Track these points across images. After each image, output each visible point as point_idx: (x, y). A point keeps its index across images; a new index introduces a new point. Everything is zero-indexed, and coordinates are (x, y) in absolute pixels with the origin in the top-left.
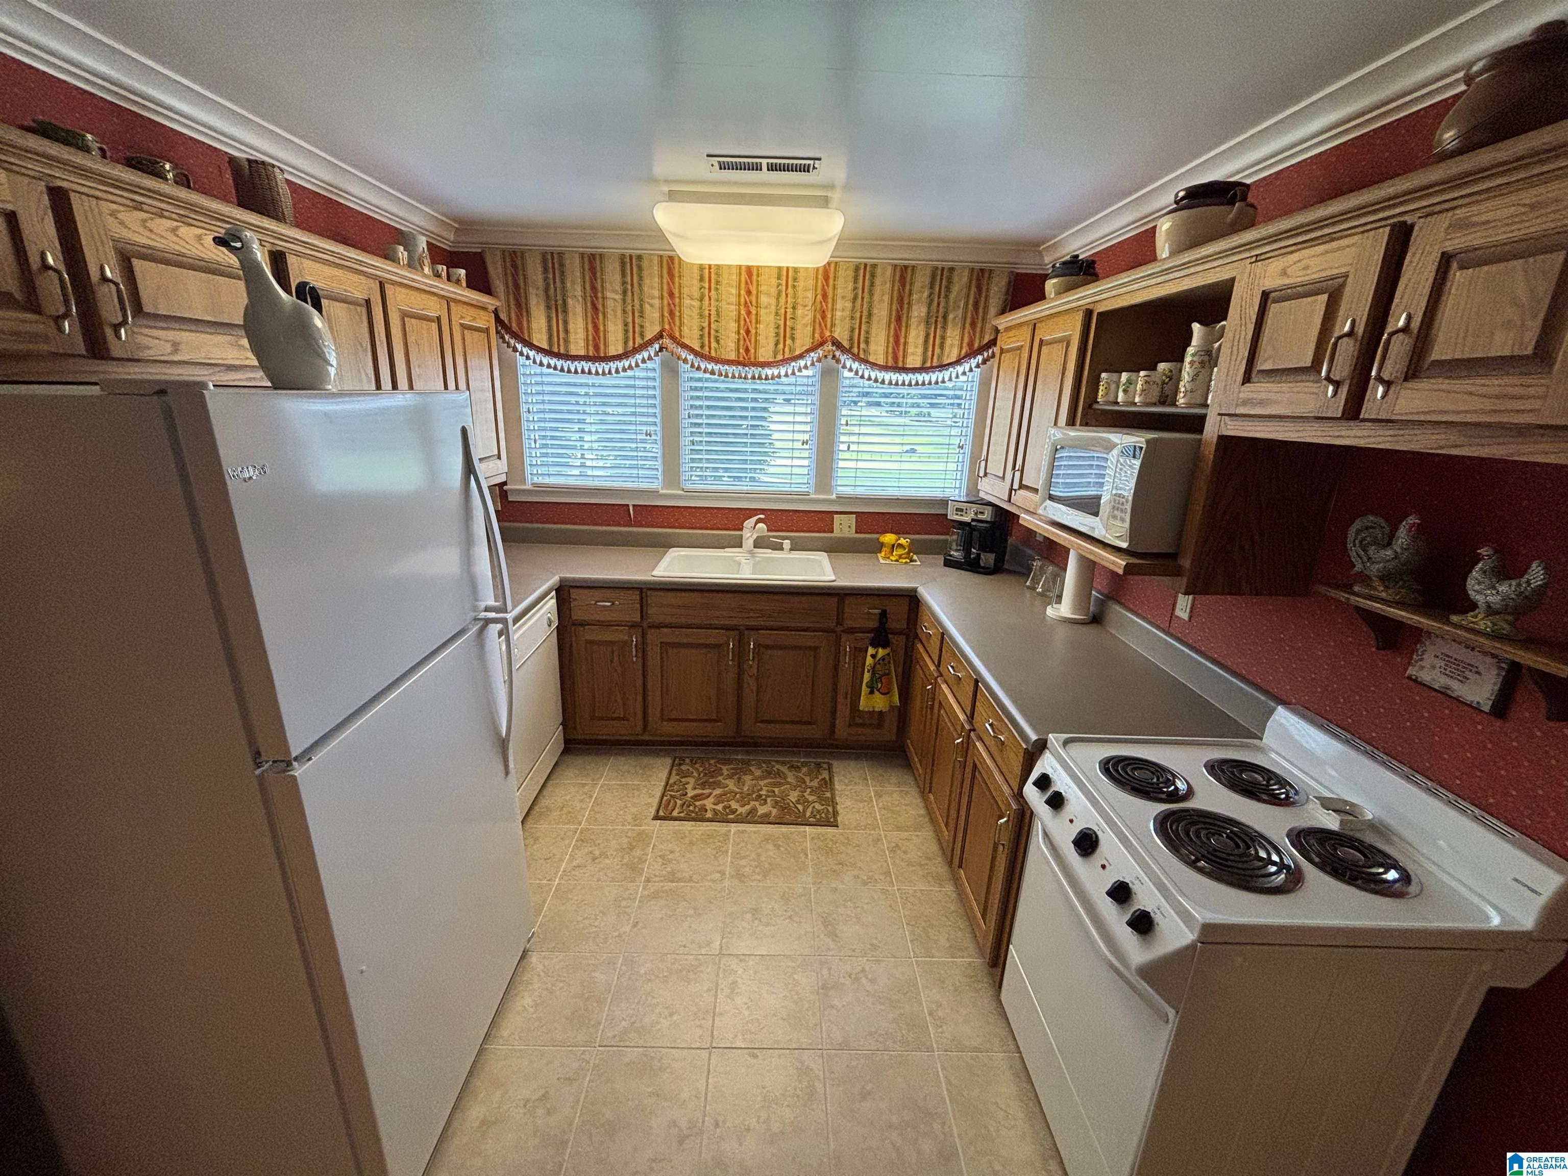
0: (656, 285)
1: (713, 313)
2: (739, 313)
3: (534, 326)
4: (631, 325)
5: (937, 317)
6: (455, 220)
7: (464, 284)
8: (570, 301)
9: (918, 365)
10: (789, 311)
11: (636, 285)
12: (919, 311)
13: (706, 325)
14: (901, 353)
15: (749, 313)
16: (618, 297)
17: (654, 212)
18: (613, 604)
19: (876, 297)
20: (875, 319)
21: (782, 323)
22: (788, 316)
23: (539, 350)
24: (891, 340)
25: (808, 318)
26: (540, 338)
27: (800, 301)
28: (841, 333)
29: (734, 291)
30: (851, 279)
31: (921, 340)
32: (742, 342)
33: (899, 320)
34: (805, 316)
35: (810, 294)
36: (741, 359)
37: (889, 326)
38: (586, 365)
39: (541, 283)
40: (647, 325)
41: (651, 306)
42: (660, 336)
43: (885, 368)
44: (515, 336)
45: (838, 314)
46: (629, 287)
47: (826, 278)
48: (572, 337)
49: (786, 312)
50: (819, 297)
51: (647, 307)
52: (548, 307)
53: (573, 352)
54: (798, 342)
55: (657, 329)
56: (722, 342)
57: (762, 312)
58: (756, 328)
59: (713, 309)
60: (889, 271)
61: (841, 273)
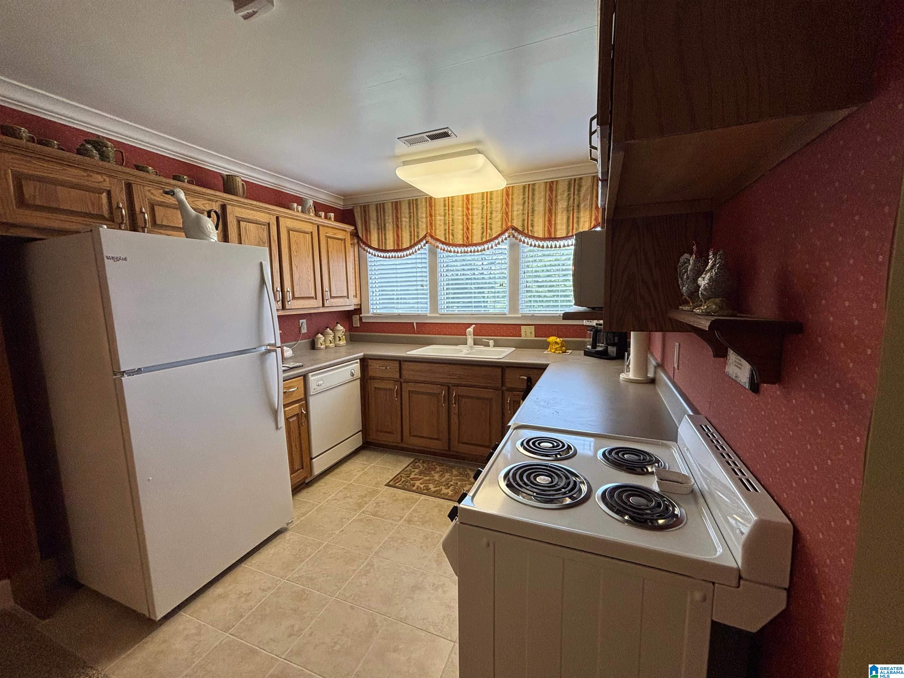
0: (424, 212)
1: (451, 221)
2: (463, 220)
3: (372, 238)
4: (413, 233)
5: (574, 207)
6: (342, 196)
7: (333, 219)
8: (387, 225)
9: (564, 235)
10: (489, 215)
11: (415, 213)
12: (562, 205)
13: (447, 228)
14: (553, 230)
15: (468, 219)
16: (408, 220)
17: (397, 171)
18: (386, 368)
19: (536, 201)
20: (536, 213)
21: (485, 222)
22: (488, 218)
23: (374, 249)
24: (547, 223)
25: (500, 216)
26: (375, 244)
27: (494, 209)
28: (517, 224)
29: (460, 209)
30: (521, 194)
31: (565, 220)
32: (465, 234)
33: (550, 212)
34: (497, 216)
35: (499, 205)
36: (465, 243)
37: (545, 215)
38: (393, 254)
39: (375, 218)
40: (420, 231)
41: (422, 222)
42: (425, 237)
43: (544, 239)
44: (365, 243)
45: (515, 213)
46: (412, 214)
47: (508, 195)
48: (388, 242)
49: (487, 216)
50: (504, 206)
51: (420, 223)
52: (378, 229)
53: (388, 248)
54: (494, 231)
55: (425, 233)
56: (455, 236)
57: (475, 217)
58: (472, 226)
59: (451, 219)
60: (542, 187)
61: (516, 191)
